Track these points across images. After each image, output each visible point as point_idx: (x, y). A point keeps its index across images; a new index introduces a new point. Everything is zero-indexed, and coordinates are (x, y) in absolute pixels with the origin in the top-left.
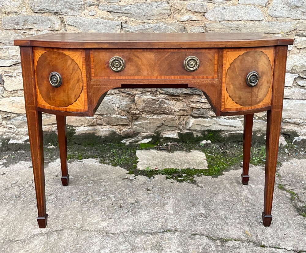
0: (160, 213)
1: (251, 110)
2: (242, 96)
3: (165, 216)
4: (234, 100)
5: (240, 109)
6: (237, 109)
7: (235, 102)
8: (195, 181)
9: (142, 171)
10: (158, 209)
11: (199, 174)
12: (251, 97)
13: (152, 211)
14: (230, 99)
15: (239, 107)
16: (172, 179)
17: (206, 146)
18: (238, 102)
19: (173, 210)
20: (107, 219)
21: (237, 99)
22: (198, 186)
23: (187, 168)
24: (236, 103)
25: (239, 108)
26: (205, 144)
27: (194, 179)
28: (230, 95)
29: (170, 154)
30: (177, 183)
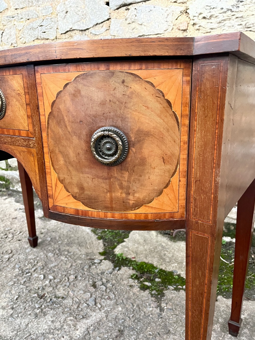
0: (64, 329)
1: (110, 221)
2: (85, 185)
3: (65, 337)
4: (70, 190)
5: (85, 213)
6: (77, 211)
7: (73, 196)
8: (163, 295)
9: (115, 255)
10: (71, 320)
11: (179, 287)
12: (110, 191)
13: (60, 322)
14: (60, 186)
15: (82, 207)
16: (136, 281)
17: (228, 245)
18: (77, 195)
19: (84, 332)
20: (10, 307)
21: (76, 190)
22: (159, 306)
23: (171, 270)
24: (75, 197)
25: (82, 211)
26: (227, 243)
27: (165, 292)
28: (61, 179)
29: (170, 243)
30: (136, 289)
